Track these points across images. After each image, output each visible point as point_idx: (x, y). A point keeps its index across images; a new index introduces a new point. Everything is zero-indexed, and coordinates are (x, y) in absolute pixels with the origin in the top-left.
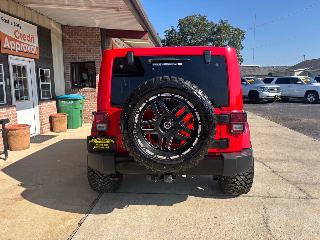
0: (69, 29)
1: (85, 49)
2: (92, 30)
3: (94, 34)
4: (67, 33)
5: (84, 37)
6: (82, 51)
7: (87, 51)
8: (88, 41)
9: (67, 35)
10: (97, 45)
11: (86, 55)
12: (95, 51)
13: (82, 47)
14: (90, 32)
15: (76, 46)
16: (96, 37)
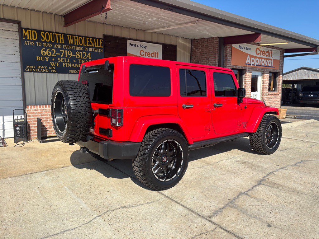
0: (196, 42)
1: (205, 57)
2: (211, 40)
3: (213, 43)
4: (194, 45)
5: (205, 47)
6: (203, 59)
7: (206, 59)
8: (208, 50)
9: (195, 47)
10: (214, 53)
11: (205, 62)
12: (212, 59)
13: (203, 56)
14: (210, 42)
15: (199, 56)
16: (213, 46)
